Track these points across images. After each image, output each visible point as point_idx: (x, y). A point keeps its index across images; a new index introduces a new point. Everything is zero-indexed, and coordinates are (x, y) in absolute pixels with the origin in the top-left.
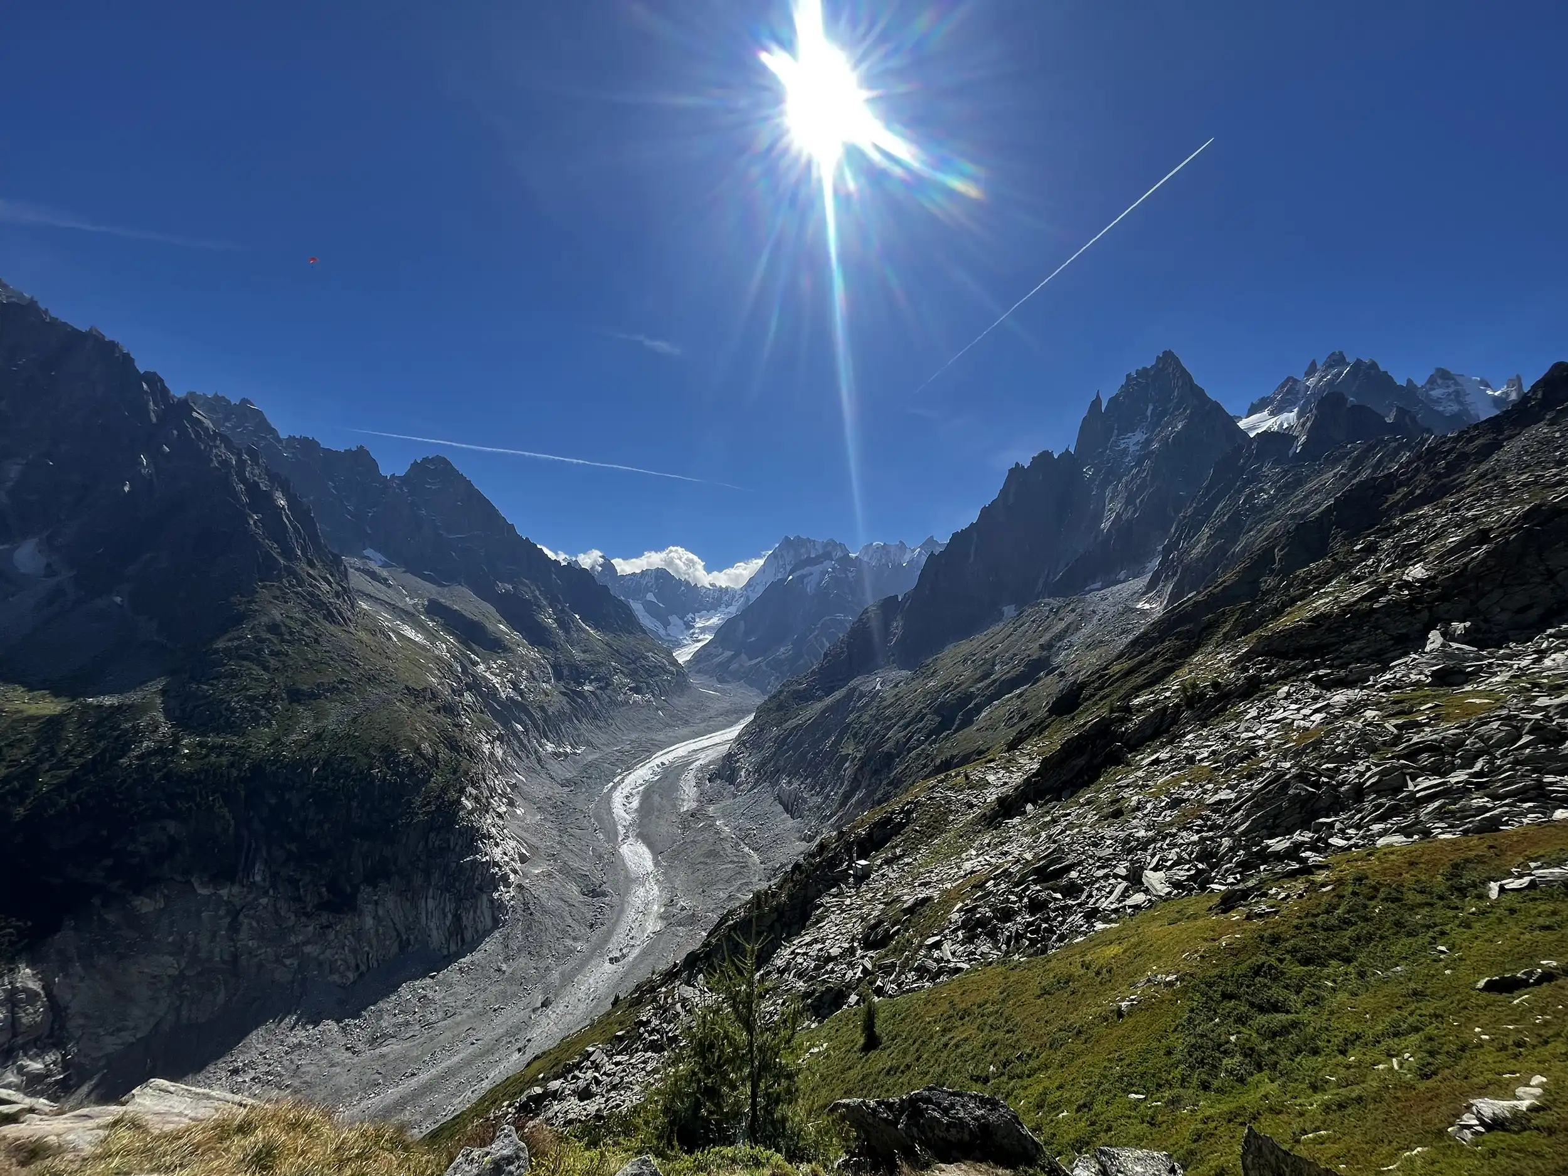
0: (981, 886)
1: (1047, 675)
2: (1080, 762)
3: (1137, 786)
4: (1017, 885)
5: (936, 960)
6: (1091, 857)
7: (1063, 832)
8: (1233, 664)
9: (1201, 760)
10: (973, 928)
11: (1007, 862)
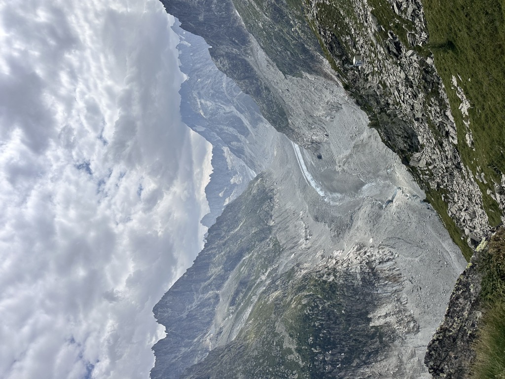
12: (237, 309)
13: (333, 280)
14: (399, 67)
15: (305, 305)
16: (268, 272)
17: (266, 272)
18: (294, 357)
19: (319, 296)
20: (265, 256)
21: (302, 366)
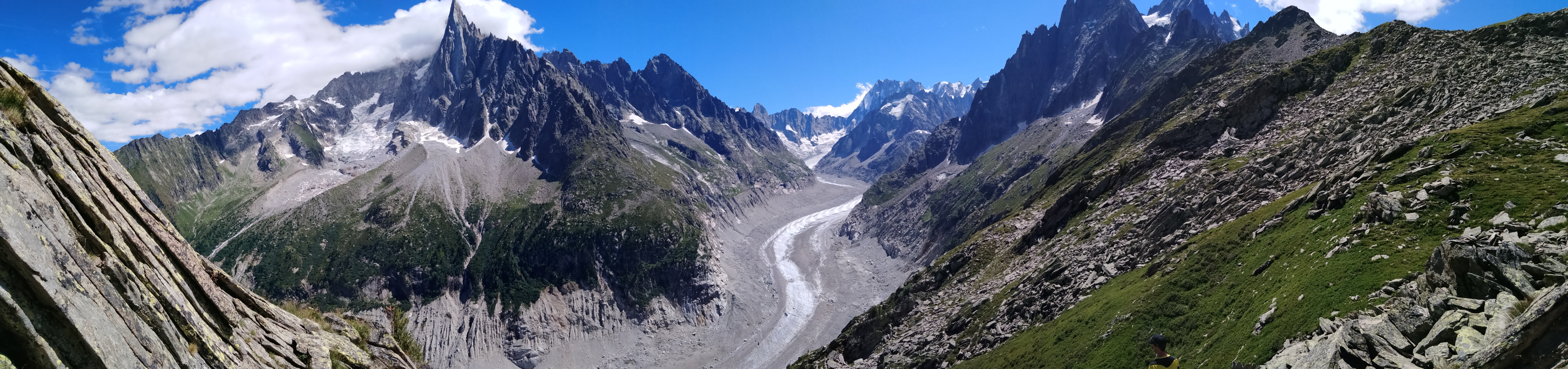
0: (1017, 288)
1: (1043, 163)
2: (1067, 210)
3: (1097, 220)
4: (1036, 284)
5: (993, 335)
6: (1075, 261)
7: (1059, 250)
8: (1145, 150)
9: (1130, 202)
10: (1011, 314)
11: (1029, 272)
12: (665, 148)
13: (699, 255)
14: (938, 334)
15: (671, 224)
16: (705, 182)
17: (706, 180)
18: (616, 211)
19: (682, 239)
20: (722, 178)
21: (607, 219)
